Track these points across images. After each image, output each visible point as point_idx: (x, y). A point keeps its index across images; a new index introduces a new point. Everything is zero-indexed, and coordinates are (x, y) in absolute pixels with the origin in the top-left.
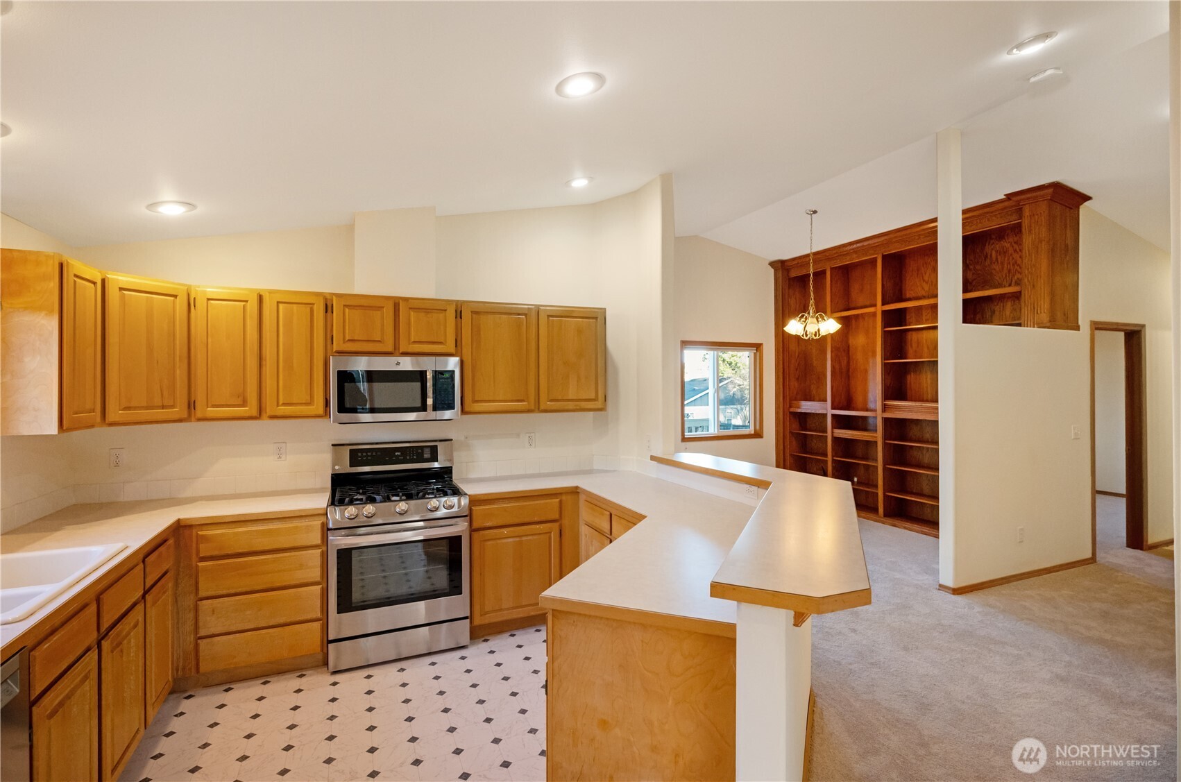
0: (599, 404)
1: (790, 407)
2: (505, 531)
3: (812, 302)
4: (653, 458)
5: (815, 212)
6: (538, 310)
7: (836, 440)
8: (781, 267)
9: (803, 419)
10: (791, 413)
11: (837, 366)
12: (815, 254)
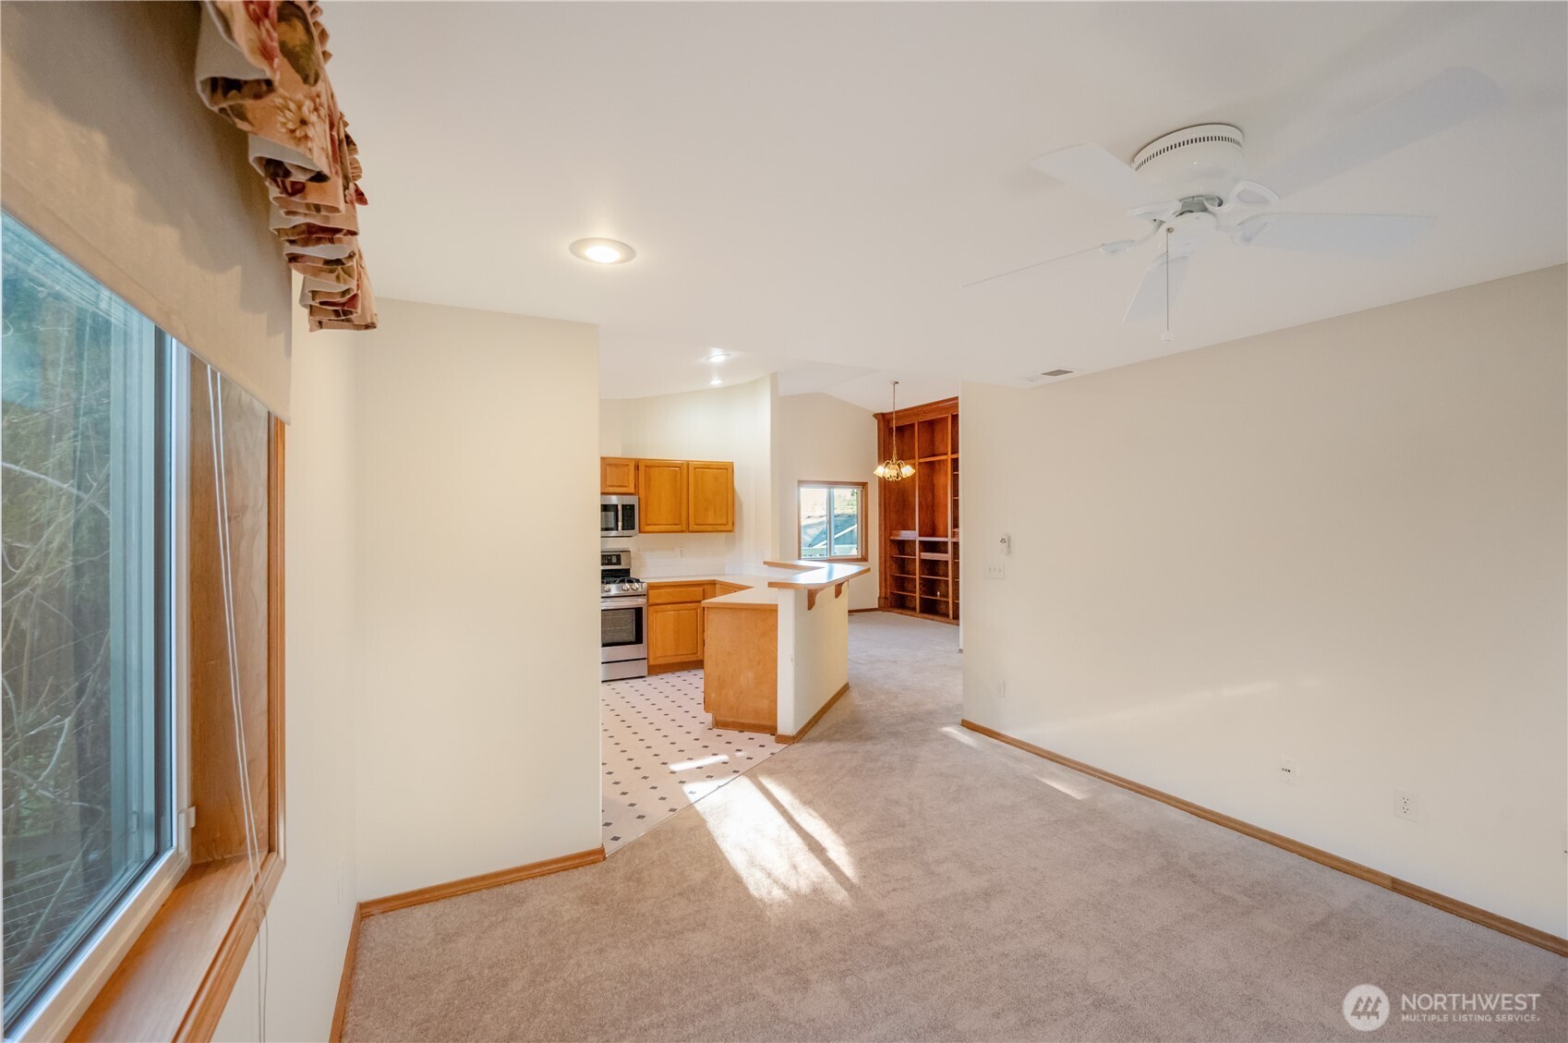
0: (729, 527)
1: (891, 535)
2: (669, 606)
3: (895, 452)
4: (765, 563)
5: (897, 383)
6: (688, 464)
7: (923, 562)
8: (883, 419)
9: (902, 546)
10: (891, 540)
11: (923, 503)
12: (896, 412)
